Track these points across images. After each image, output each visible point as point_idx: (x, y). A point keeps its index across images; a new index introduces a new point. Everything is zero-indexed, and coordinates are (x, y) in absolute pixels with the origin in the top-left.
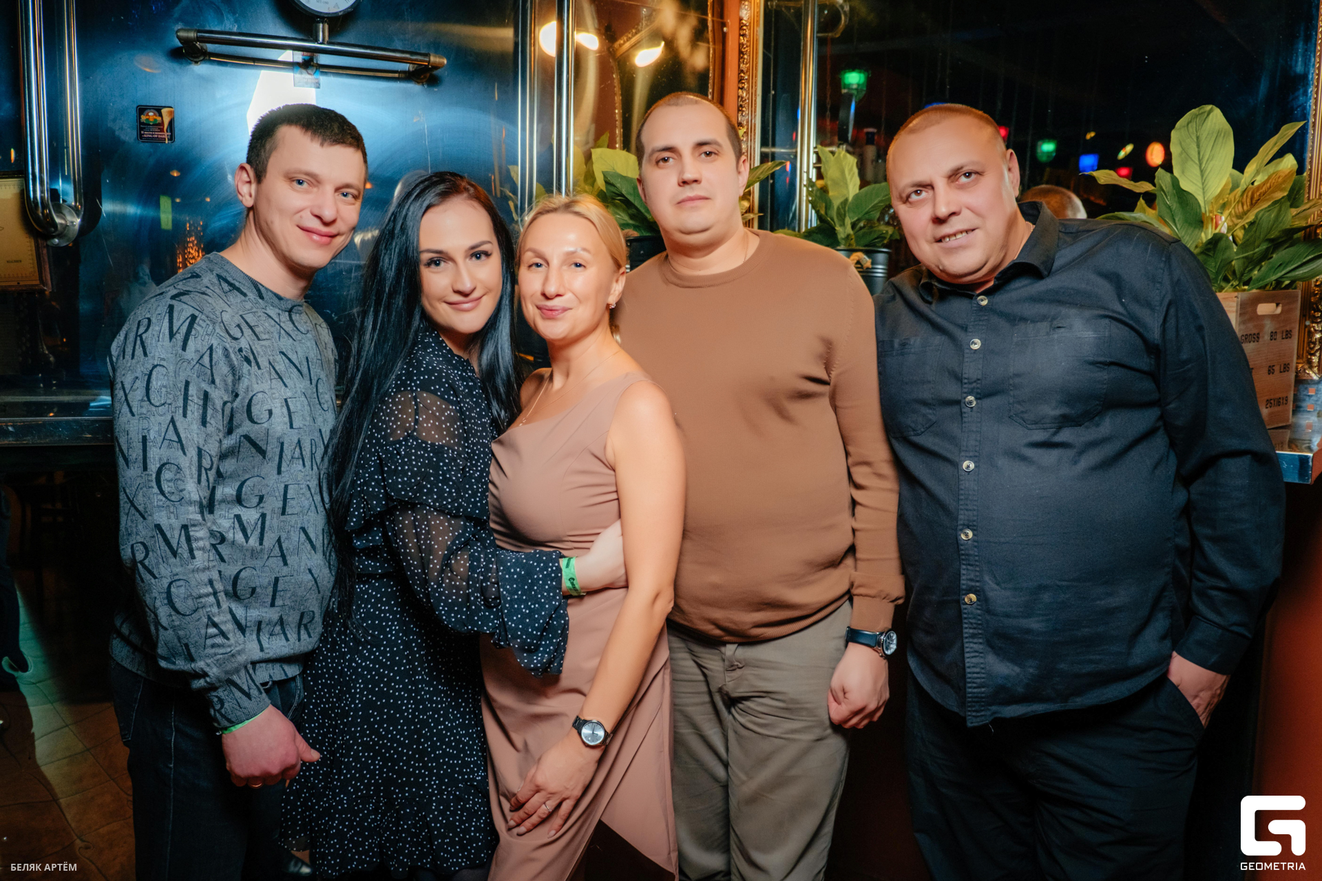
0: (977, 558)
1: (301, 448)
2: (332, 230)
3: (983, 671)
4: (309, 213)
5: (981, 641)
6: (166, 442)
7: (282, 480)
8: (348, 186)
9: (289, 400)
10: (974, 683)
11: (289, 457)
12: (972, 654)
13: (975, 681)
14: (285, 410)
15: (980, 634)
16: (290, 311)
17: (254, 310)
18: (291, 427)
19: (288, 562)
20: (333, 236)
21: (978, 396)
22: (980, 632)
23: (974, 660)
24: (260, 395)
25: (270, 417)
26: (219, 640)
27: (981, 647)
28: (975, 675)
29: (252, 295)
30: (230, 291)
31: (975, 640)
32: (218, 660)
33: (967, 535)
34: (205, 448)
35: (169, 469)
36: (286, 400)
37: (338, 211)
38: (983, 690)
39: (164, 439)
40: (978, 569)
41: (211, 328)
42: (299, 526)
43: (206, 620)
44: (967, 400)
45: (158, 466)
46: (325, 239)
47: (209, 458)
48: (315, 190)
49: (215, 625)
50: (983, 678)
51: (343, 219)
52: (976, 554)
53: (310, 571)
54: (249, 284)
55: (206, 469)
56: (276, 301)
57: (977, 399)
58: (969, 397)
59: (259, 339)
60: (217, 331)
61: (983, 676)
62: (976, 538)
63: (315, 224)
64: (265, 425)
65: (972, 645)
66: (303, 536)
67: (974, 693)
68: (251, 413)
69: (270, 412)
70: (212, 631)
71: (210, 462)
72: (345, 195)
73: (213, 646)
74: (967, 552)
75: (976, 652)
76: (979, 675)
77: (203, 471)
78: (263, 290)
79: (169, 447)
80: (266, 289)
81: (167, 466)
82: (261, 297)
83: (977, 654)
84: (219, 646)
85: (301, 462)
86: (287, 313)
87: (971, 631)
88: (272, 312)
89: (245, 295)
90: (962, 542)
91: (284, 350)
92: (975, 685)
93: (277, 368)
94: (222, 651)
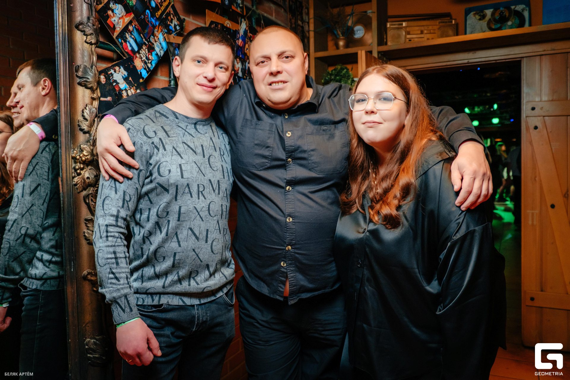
0: (294, 230)
1: (189, 188)
2: (213, 84)
3: (295, 279)
4: (202, 77)
5: (294, 266)
6: (110, 187)
7: (178, 204)
8: (221, 63)
9: (182, 165)
10: (292, 285)
11: (182, 193)
12: (291, 272)
13: (292, 284)
14: (179, 170)
15: (293, 263)
16: (195, 124)
17: (171, 124)
18: (182, 177)
19: (181, 245)
20: (215, 88)
21: (293, 158)
22: (293, 262)
23: (291, 275)
24: (164, 163)
25: (169, 173)
26: (114, 281)
27: (294, 268)
28: (292, 282)
29: (172, 118)
30: (160, 116)
31: (292, 266)
32: (110, 291)
33: (289, 219)
34: (127, 191)
35: (108, 199)
36: (180, 165)
37: (215, 75)
38: (295, 287)
39: (109, 185)
40: (294, 235)
41: (136, 133)
42: (188, 227)
43: (109, 270)
44: (288, 160)
45: (105, 197)
46: (210, 89)
47: (128, 196)
48: (205, 65)
49: (113, 273)
50: (295, 282)
51: (218, 79)
52: (294, 228)
53: (194, 250)
54: (170, 113)
55: (127, 201)
56: (186, 119)
57: (292, 160)
58: (290, 159)
59: (169, 136)
60: (138, 135)
61: (295, 281)
62: (294, 221)
63: (205, 82)
64: (167, 177)
65: (290, 268)
66: (190, 232)
67: (292, 289)
68: (160, 172)
69: (170, 171)
70: (111, 276)
71: (129, 198)
72: (221, 68)
73: (111, 283)
74: (290, 227)
75: (292, 271)
76: (293, 281)
77: (126, 202)
78: (177, 114)
79: (111, 189)
80: (180, 114)
81: (108, 198)
82: (177, 118)
83: (292, 272)
84: (114, 284)
85: (189, 195)
86: (193, 125)
87: (290, 262)
88: (183, 125)
89: (167, 118)
90: (288, 223)
91: (185, 141)
92: (292, 286)
93: (178, 150)
94: (114, 286)
